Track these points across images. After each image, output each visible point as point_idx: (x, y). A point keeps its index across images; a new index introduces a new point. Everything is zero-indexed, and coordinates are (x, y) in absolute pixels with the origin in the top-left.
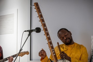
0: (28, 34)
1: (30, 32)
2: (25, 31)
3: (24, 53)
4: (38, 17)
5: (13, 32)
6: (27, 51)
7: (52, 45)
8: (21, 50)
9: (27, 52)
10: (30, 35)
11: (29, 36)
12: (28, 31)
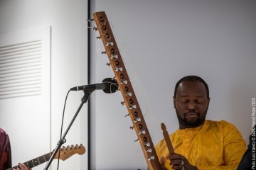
0: (82, 97)
1: (88, 90)
2: (72, 89)
3: (71, 151)
4: (103, 53)
5: (40, 91)
6: (79, 145)
7: (144, 132)
8: (61, 142)
9: (80, 147)
10: (87, 98)
11: (84, 102)
12: (81, 88)
